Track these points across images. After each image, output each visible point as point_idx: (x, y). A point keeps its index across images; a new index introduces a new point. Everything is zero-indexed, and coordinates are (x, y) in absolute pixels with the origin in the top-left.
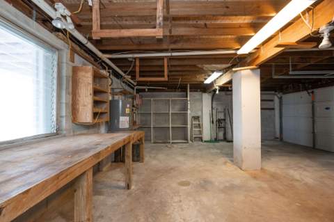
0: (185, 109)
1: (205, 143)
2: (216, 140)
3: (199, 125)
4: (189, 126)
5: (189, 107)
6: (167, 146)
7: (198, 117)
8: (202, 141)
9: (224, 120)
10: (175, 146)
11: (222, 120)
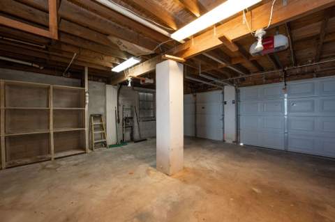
0: (80, 103)
1: (110, 149)
2: (123, 142)
3: (101, 126)
4: (86, 129)
5: (87, 102)
6: (44, 168)
7: (100, 116)
8: (106, 146)
9: (132, 118)
10: (63, 162)
11: (129, 118)
